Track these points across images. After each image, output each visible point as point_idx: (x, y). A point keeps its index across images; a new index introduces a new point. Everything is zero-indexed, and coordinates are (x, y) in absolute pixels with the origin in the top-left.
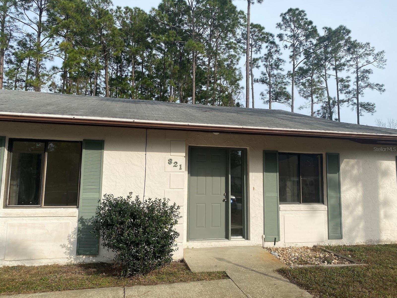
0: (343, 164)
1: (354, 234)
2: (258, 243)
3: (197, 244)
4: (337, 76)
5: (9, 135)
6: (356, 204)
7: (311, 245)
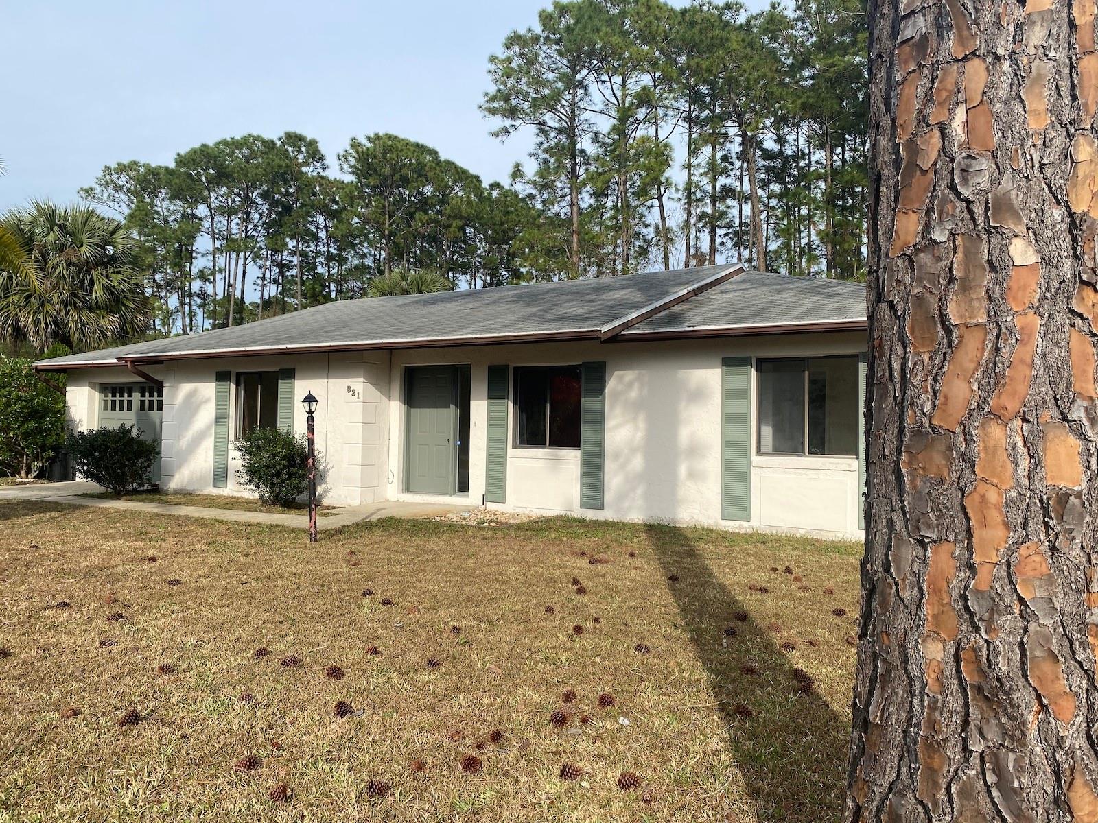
0: (612, 380)
1: (626, 504)
3: (410, 498)
5: (234, 370)
6: (633, 451)
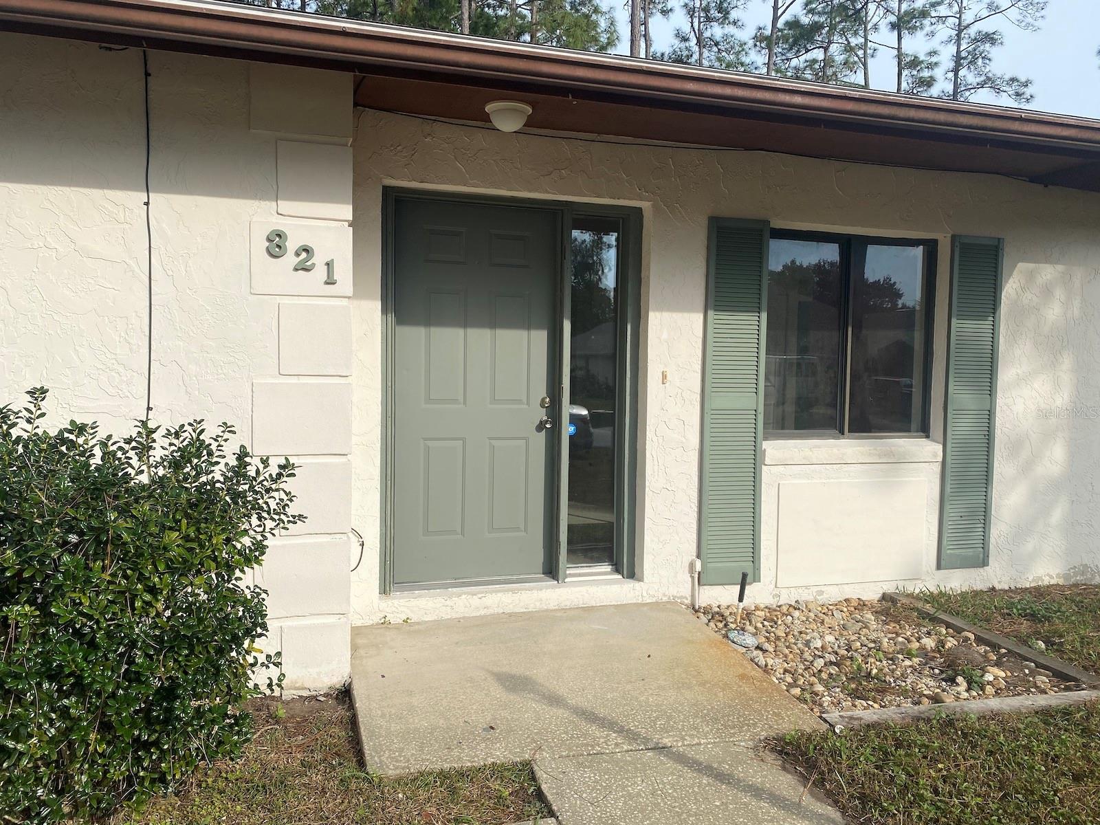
2: (673, 591)
3: (422, 606)
4: (899, 49)
6: (1047, 436)
7: (872, 594)
